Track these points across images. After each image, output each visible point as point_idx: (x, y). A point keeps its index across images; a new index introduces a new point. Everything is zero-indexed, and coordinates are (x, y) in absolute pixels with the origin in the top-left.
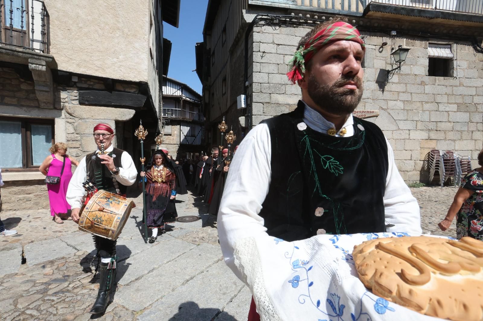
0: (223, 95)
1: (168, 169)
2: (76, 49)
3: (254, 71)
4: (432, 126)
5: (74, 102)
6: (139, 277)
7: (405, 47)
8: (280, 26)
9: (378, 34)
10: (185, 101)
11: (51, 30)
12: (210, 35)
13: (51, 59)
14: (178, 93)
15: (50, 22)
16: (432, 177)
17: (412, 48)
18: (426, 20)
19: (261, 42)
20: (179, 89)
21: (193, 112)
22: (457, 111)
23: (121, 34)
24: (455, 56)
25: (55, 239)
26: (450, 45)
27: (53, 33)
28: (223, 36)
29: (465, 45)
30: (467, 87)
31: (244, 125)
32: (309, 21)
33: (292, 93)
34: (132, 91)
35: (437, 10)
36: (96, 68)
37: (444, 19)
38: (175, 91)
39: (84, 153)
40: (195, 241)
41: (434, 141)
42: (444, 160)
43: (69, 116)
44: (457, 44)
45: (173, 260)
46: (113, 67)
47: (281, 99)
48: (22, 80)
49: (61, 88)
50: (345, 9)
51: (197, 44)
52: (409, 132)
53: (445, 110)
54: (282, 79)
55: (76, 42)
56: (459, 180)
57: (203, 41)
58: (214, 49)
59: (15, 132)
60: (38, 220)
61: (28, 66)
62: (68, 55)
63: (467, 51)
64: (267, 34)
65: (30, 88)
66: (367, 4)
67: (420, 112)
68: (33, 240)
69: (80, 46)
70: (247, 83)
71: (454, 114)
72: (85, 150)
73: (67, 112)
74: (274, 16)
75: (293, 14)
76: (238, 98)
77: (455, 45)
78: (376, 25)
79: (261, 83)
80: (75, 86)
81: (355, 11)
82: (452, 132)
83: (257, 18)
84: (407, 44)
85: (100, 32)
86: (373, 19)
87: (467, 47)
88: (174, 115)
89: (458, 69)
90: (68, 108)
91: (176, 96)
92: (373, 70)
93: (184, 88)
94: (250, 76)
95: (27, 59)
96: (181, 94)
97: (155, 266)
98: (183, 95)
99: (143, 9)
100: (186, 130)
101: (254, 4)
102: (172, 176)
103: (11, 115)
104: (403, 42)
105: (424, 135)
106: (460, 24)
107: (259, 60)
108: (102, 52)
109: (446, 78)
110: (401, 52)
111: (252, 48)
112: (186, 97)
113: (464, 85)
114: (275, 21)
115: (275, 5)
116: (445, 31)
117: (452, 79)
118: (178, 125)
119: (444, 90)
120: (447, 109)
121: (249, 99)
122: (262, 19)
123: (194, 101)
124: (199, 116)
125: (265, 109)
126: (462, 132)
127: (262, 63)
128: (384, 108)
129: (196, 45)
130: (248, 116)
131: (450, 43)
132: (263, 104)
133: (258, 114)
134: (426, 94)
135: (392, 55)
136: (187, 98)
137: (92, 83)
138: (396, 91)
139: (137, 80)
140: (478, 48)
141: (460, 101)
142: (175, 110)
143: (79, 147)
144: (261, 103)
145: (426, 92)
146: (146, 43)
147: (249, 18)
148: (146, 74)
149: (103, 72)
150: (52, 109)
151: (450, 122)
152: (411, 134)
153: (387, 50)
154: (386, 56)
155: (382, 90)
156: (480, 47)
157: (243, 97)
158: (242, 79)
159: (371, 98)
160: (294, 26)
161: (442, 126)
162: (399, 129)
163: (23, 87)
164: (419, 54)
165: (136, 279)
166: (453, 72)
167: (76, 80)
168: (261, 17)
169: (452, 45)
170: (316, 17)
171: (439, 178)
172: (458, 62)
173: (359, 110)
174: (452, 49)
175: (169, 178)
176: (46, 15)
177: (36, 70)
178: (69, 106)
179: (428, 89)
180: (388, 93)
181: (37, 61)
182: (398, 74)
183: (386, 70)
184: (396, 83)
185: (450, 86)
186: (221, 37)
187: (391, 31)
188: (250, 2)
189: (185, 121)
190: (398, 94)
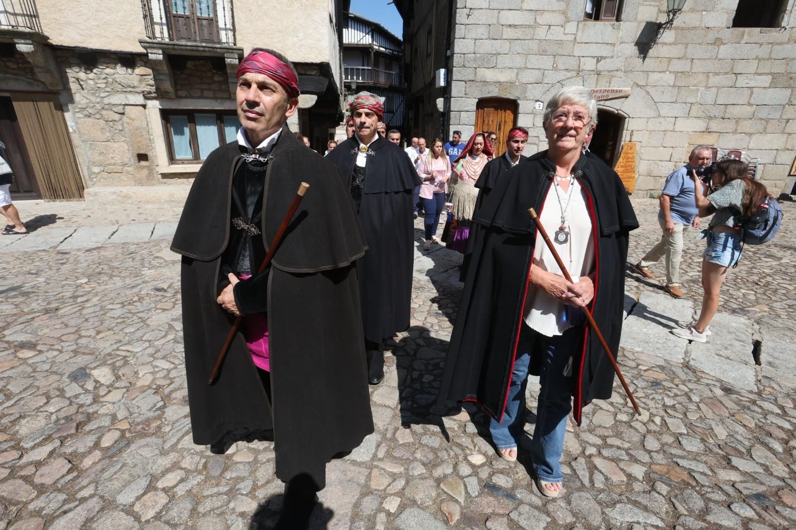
3: (456, 37)
4: (717, 111)
10: (378, 53)
13: (241, 51)
14: (366, 39)
20: (367, 32)
21: (392, 72)
22: (770, 87)
31: (441, 110)
33: (506, 65)
34: (314, 73)
38: (361, 37)
41: (715, 134)
47: (489, 75)
48: (215, 71)
52: (675, 121)
53: (748, 86)
54: (493, 47)
55: (257, 24)
59: (212, 125)
61: (224, 61)
67: (701, 89)
70: (449, 53)
76: (437, 72)
79: (464, 54)
82: (750, 121)
88: (360, 78)
89: (794, 12)
91: (363, 44)
92: (634, 24)
93: (376, 30)
94: (452, 42)
95: (223, 54)
96: (370, 42)
98: (374, 43)
103: (210, 108)
105: (701, 125)
107: (464, 20)
109: (764, 29)
111: (456, 2)
112: (380, 46)
117: (776, 31)
119: (755, 51)
120: (752, 84)
121: (450, 74)
123: (391, 52)
124: (400, 78)
125: (468, 90)
126: (767, 121)
127: (468, 24)
128: (640, 84)
130: (447, 98)
132: (466, 83)
133: (458, 96)
134: (719, 60)
136: (382, 47)
138: (668, 56)
139: (317, 61)
141: (779, 68)
142: (362, 69)
144: (462, 81)
145: (720, 56)
148: (327, 52)
151: (750, 104)
152: (677, 123)
155: (642, 56)
157: (443, 71)
158: (444, 44)
159: (622, 70)
161: (735, 111)
162: (659, 116)
163: (216, 78)
166: (782, 18)
173: (600, 89)
177: (231, 64)
179: (725, 51)
180: (653, 60)
181: (231, 55)
182: (676, 28)
183: (655, 24)
184: (670, 44)
185: (769, 43)
189: (378, 87)
190: (669, 62)
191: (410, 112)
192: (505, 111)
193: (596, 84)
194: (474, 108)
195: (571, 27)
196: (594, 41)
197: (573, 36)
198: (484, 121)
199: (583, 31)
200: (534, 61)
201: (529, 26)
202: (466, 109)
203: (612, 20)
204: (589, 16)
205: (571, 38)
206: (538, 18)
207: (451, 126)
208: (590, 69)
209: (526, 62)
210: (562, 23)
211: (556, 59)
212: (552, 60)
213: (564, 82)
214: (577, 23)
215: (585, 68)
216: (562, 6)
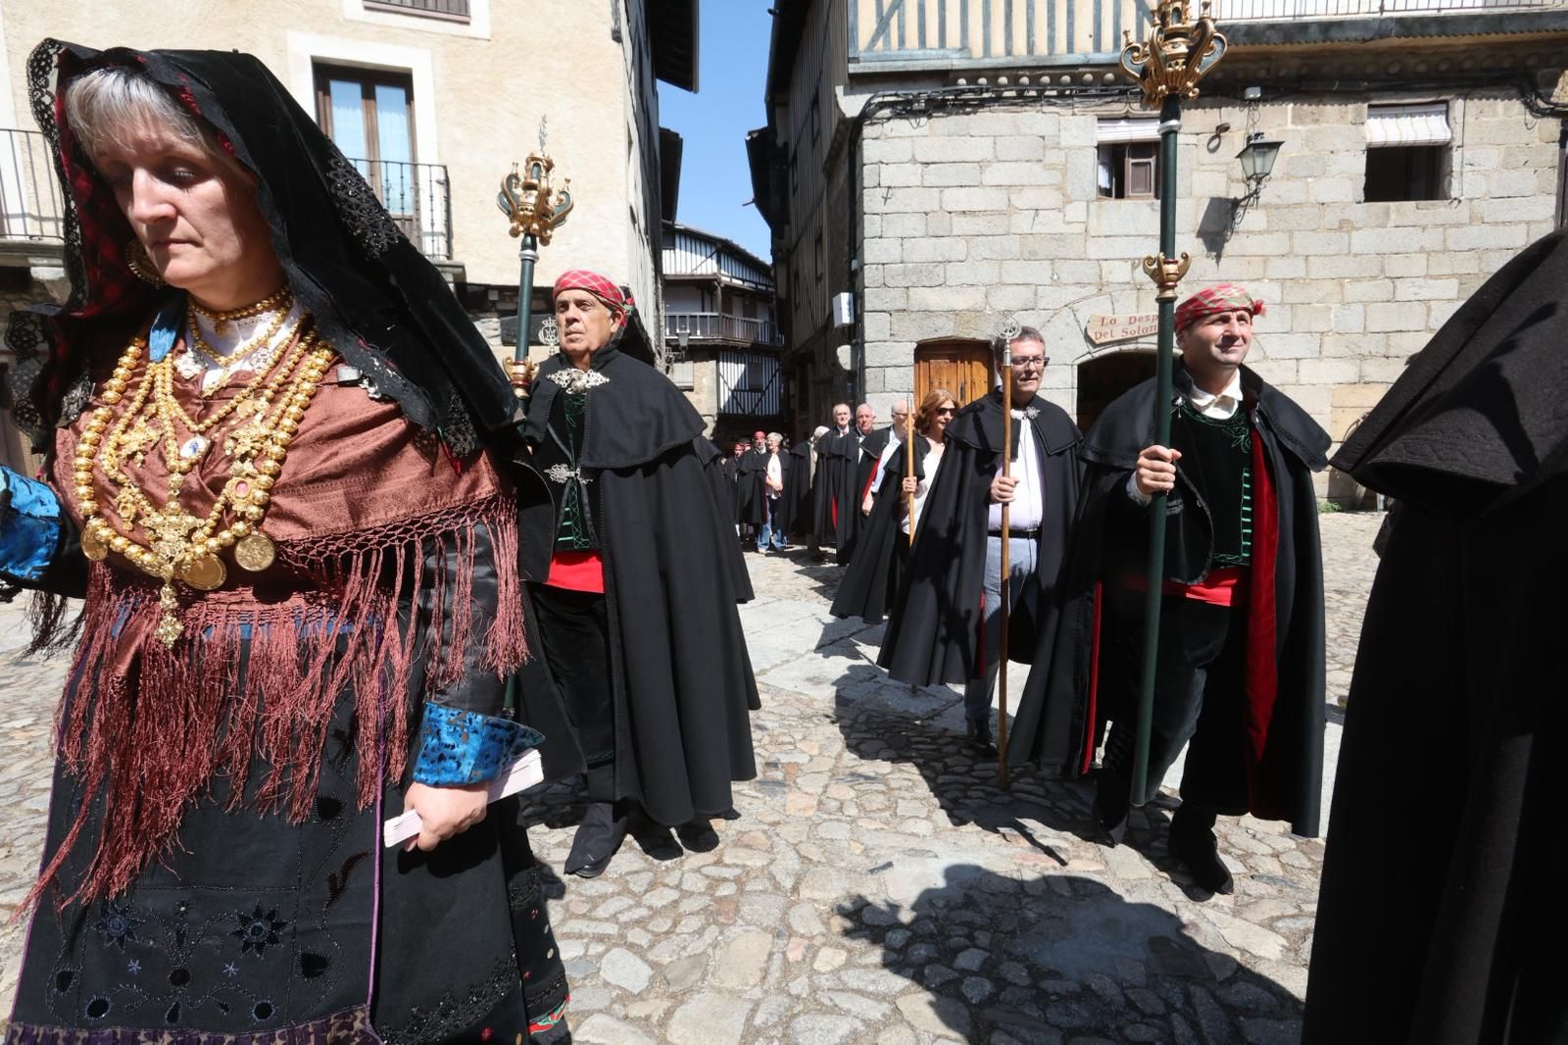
0: (818, 279)
3: (866, 235)
4: (1372, 345)
7: (1270, 136)
8: (930, 117)
9: (1207, 100)
10: (729, 290)
12: (785, 104)
13: (460, 270)
14: (707, 266)
17: (1314, 127)
19: (883, 163)
20: (709, 254)
21: (754, 320)
24: (1458, 136)
26: (1446, 102)
27: (454, 212)
28: (813, 117)
29: (1496, 98)
30: (1494, 224)
31: (848, 367)
32: (1006, 94)
33: (963, 280)
35: (1386, 15)
37: (1406, 37)
38: (699, 263)
41: (1377, 386)
44: (1465, 99)
47: (934, 299)
50: (1103, 48)
51: (750, 133)
52: (1297, 365)
53: (1418, 297)
54: (935, 249)
58: (796, 147)
63: (1501, 117)
64: (897, 140)
70: (854, 264)
71: (1449, 306)
74: (912, 94)
75: (962, 81)
76: (835, 299)
77: (1458, 105)
79: (883, 264)
80: (494, 309)
83: (871, 104)
84: (1297, 119)
87: (1500, 105)
88: (699, 332)
89: (1467, 175)
91: (701, 275)
92: (1190, 203)
93: (725, 250)
94: (859, 246)
96: (715, 270)
98: (723, 272)
100: (733, 372)
101: (860, 71)
104: (1279, 120)
105: (1348, 371)
107: (879, 207)
109: (1423, 203)
111: (862, 177)
112: (732, 277)
113: (1486, 220)
114: (916, 106)
115: (913, 66)
116: (1422, 68)
117: (1445, 206)
118: (712, 359)
119: (1416, 239)
120: (1425, 294)
121: (859, 302)
122: (882, 105)
123: (754, 286)
124: (772, 330)
125: (895, 327)
127: (887, 214)
129: (748, 138)
130: (856, 344)
131: (1442, 98)
132: (890, 315)
133: (877, 339)
134: (1356, 255)
135: (1239, 160)
136: (736, 278)
138: (1260, 253)
140: (1541, 104)
141: (1470, 266)
142: (701, 317)
144: (885, 311)
145: (1354, 250)
146: (621, 204)
147: (851, 105)
148: (627, 271)
152: (1301, 369)
153: (1233, 144)
154: (1229, 159)
155: (1214, 254)
156: (1546, 98)
157: (845, 298)
158: (845, 251)
160: (968, 110)
161: (1406, 343)
162: (1266, 358)
164: (1338, 143)
166: (1450, 183)
167: (496, 299)
168: (880, 99)
169: (1451, 103)
170: (1025, 80)
172: (1468, 155)
173: (1144, 314)
174: (1451, 116)
179: (1361, 240)
180: (1234, 260)
182: (1266, 206)
183: (1227, 200)
184: (1261, 232)
185: (1437, 226)
186: (809, 119)
187: (1244, 89)
188: (853, 68)
189: (732, 347)
190: (1264, 262)
191: (792, 384)
192: (970, 363)
193: (1138, 307)
194: (911, 359)
195: (1076, 211)
196: (1121, 232)
197: (1083, 226)
198: (931, 383)
199: (1099, 216)
200: (1016, 271)
201: (1000, 213)
202: (894, 362)
203: (1148, 198)
204: (1106, 193)
205: (1080, 228)
206: (1013, 197)
207: (867, 396)
208: (1121, 280)
209: (1000, 274)
210: (1059, 204)
211: (1056, 266)
212: (1049, 268)
213: (1076, 306)
214: (1085, 204)
215: (1112, 278)
216: (1055, 177)
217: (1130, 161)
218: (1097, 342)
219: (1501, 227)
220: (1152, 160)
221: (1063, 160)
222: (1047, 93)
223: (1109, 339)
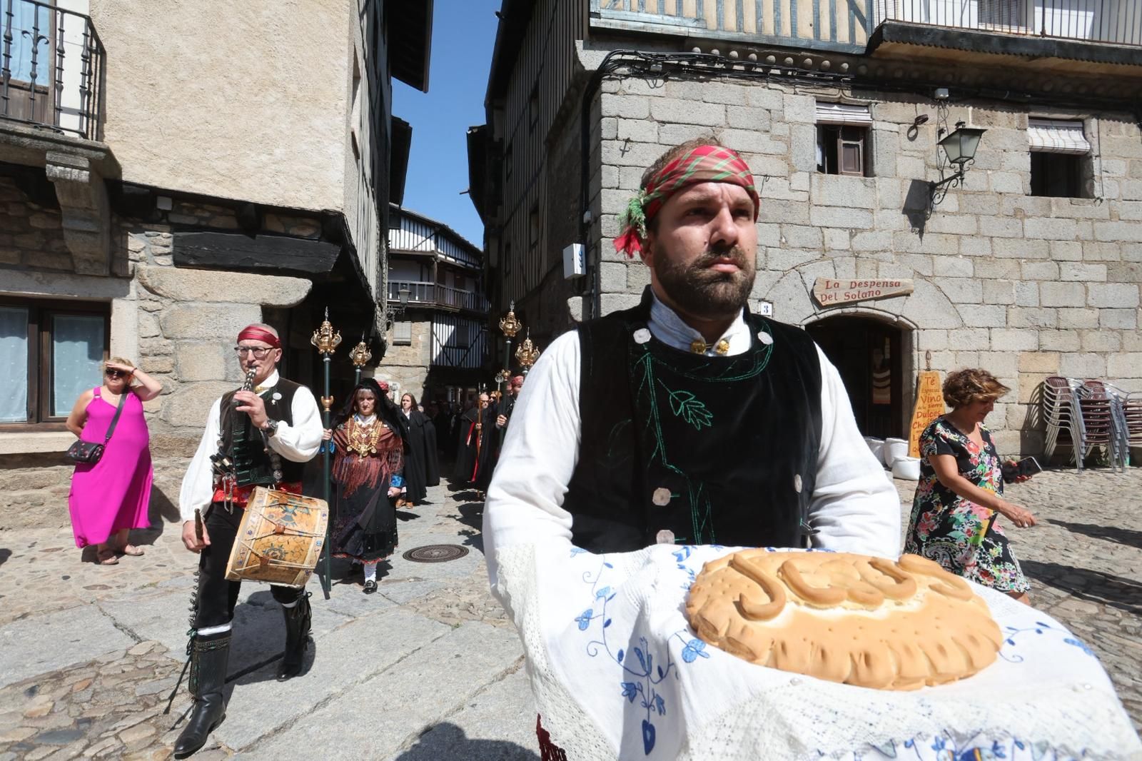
0: (532, 246)
1: (386, 426)
2: (167, 132)
3: (603, 185)
4: (1047, 318)
5: (160, 260)
6: (285, 724)
7: (970, 126)
8: (666, 79)
9: (905, 95)
10: (444, 265)
11: (108, 85)
12: (502, 108)
14: (428, 245)
15: (108, 66)
16: (1052, 446)
17: (989, 128)
18: (1020, 62)
19: (620, 117)
20: (428, 235)
21: (463, 291)
22: (1108, 282)
23: (279, 96)
24: (1096, 148)
25: (85, 609)
26: (1081, 121)
27: (113, 92)
28: (530, 109)
29: (1119, 121)
30: (1129, 221)
31: (580, 318)
32: (736, 67)
34: (306, 233)
35: (1046, 38)
36: (217, 178)
37: (1064, 58)
38: (420, 241)
39: (183, 385)
40: (450, 615)
41: (1053, 354)
42: (1082, 402)
43: (149, 293)
44: (1098, 119)
45: (385, 670)
46: (259, 175)
48: (35, 207)
49: (130, 225)
50: (822, 37)
51: (471, 128)
52: (990, 333)
53: (1077, 278)
55: (170, 115)
56: (1122, 454)
57: (485, 123)
58: (511, 140)
59: (12, 334)
60: (53, 555)
61: (44, 170)
62: (148, 145)
63: (1124, 136)
64: (635, 97)
65: (51, 225)
66: (876, 25)
67: (1015, 282)
68: (28, 611)
69: (178, 124)
70: (587, 216)
71: (1102, 287)
72: (186, 378)
73: (142, 283)
74: (651, 55)
75: (697, 50)
76: (566, 251)
77: (1093, 123)
78: (899, 74)
80: (164, 221)
81: (847, 42)
82: (1097, 332)
83: (609, 60)
84: (976, 119)
85: (230, 91)
86: (891, 60)
87: (1123, 126)
88: (417, 298)
89: (1106, 181)
90: (145, 275)
91: (421, 251)
92: (896, 182)
93: (441, 233)
94: (594, 199)
95: (42, 153)
96: (433, 248)
97: (335, 690)
98: (439, 250)
99: (335, 38)
100: (444, 332)
101: (603, 26)
102: (395, 442)
103: (4, 291)
104: (968, 115)
105: (1028, 340)
106: (1103, 72)
107: (616, 158)
108: (232, 138)
109: (1075, 200)
110: (964, 138)
111: (600, 130)
112: (446, 255)
113: (1121, 218)
114: (654, 67)
115: (653, 28)
116: (1068, 89)
117: (1091, 203)
118: (428, 320)
119: (1072, 229)
120: (1083, 277)
121: (594, 252)
122: (621, 63)
123: (464, 264)
124: (477, 300)
125: (632, 279)
126: (1121, 332)
127: (624, 166)
128: (924, 273)
129: (469, 132)
130: (590, 295)
131: (1080, 116)
132: (627, 266)
133: (614, 289)
134: (1029, 239)
135: (941, 146)
136: (449, 256)
137: (207, 214)
138: (954, 232)
139: (316, 206)
141: (1113, 255)
142: (419, 285)
143: (170, 372)
144: (621, 262)
145: (1027, 236)
146: (341, 118)
147: (591, 59)
148: (340, 191)
149: (234, 188)
150: (105, 277)
151: (1090, 308)
152: (994, 338)
153: (928, 134)
154: (926, 148)
155: (918, 229)
157: (577, 248)
158: (574, 206)
159: (891, 251)
160: (701, 77)
161: (1071, 318)
162: (964, 325)
163: (37, 222)
164: (1008, 144)
165: (276, 731)
166: (1092, 186)
167: (169, 208)
168: (619, 57)
169: (1086, 122)
170: (754, 56)
171: (1071, 448)
172: (1104, 162)
173: (863, 280)
174: (1087, 132)
175: (387, 445)
176: (95, 51)
177: (66, 181)
178: (149, 270)
179: (1032, 227)
180: (934, 237)
181: (69, 159)
182: (956, 191)
183: (925, 183)
184: (953, 214)
185: (1087, 219)
186: (527, 112)
187: (935, 89)
188: (594, 22)
189: (444, 311)
190: (959, 240)
193: (856, 273)
195: (800, 180)
196: (840, 204)
197: (806, 195)
199: (820, 188)
203: (859, 175)
204: (821, 169)
205: (804, 197)
208: (841, 247)
210: (785, 174)
211: (784, 229)
212: (778, 230)
213: (802, 269)
214: (808, 174)
215: (833, 245)
216: (781, 147)
217: (841, 142)
218: (823, 304)
219: (1133, 224)
220: (860, 143)
221: (788, 132)
222: (773, 71)
223: (833, 302)
